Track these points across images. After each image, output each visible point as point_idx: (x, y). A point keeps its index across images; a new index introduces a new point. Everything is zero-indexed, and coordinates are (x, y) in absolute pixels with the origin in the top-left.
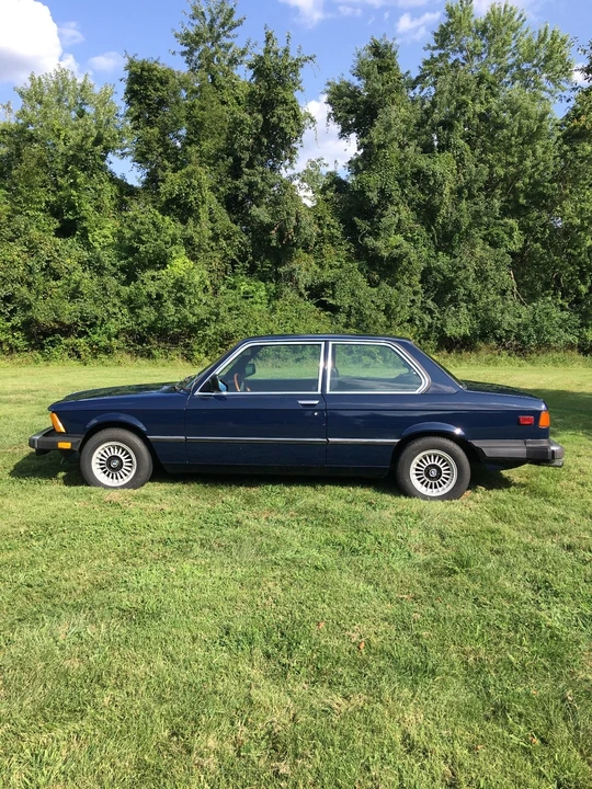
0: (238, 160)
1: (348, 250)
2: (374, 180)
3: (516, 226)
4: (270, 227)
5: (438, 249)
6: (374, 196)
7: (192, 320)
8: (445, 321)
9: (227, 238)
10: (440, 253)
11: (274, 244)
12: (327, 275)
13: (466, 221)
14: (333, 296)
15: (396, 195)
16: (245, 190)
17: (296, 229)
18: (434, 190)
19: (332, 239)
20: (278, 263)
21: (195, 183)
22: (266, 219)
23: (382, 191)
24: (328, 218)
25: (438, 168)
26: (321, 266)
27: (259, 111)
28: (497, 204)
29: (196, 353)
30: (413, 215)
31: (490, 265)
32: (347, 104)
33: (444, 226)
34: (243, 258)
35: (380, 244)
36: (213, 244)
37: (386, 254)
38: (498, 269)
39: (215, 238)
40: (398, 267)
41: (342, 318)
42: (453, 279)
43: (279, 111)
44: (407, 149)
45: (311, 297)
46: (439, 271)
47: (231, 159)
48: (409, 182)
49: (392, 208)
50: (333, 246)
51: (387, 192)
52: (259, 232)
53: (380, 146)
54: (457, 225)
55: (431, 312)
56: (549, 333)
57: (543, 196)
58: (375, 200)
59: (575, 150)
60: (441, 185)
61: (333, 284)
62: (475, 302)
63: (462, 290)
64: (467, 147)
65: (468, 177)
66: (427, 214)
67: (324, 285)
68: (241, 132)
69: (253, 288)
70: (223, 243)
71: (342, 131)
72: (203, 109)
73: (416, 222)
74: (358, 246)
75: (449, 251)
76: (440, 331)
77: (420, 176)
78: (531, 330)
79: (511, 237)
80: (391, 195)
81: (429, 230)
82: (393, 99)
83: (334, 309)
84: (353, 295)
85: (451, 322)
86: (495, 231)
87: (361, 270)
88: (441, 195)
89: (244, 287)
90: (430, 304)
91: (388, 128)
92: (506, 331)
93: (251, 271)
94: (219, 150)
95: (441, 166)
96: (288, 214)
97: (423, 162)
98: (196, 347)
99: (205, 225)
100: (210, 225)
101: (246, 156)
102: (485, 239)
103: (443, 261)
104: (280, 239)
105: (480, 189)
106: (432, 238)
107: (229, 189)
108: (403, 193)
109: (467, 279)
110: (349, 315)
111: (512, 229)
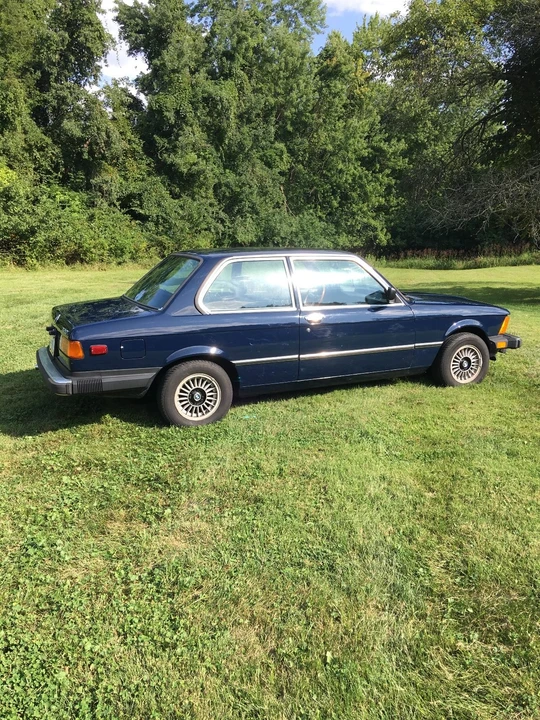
0: (46, 75)
1: (148, 165)
2: (170, 101)
3: (285, 149)
4: (82, 141)
5: (225, 168)
6: (171, 116)
7: (24, 227)
8: (236, 229)
9: (41, 149)
10: (227, 171)
11: (86, 156)
12: (134, 187)
13: (248, 143)
14: (141, 206)
15: (190, 116)
16: (55, 103)
17: (108, 144)
18: (222, 113)
19: (134, 152)
20: (89, 175)
21: (12, 96)
22: (78, 133)
23: (177, 112)
24: (129, 134)
25: (224, 94)
26: (126, 179)
27: (65, 30)
28: (273, 130)
29: (28, 259)
30: (205, 136)
31: (269, 182)
32: (137, 25)
33: (230, 146)
34: (56, 169)
35: (178, 161)
36: (27, 155)
37: (185, 170)
38: (274, 186)
39: (29, 149)
40: (195, 182)
41: (151, 225)
42: (239, 194)
43: (86, 31)
44: (197, 75)
45: (122, 206)
46: (227, 185)
47: (39, 73)
48: (201, 106)
49: (188, 129)
50: (135, 160)
51: (182, 114)
52: (69, 145)
53: (174, 71)
54: (241, 146)
55: (223, 221)
56: (314, 239)
57: (305, 125)
58: (172, 121)
59: (328, 86)
60: (227, 110)
61: (140, 195)
62: (257, 214)
63: (247, 203)
64: (246, 78)
65: (248, 104)
66: (216, 135)
67: (131, 196)
68: (48, 48)
69: (67, 197)
70: (37, 154)
71: (130, 49)
72: (8, 22)
73: (208, 142)
74: (158, 161)
75: (234, 169)
76: (232, 237)
77: (209, 101)
78: (301, 237)
79: (282, 159)
80: (185, 116)
81: (218, 150)
82: (178, 27)
83: (144, 219)
84: (159, 205)
85: (240, 230)
86: (269, 152)
87: (163, 183)
88: (228, 119)
89: (60, 197)
90: (223, 215)
91: (181, 55)
92: (282, 238)
93: (64, 181)
94: (27, 63)
95: (226, 91)
96: (98, 129)
97: (210, 87)
98: (27, 253)
99: (19, 137)
100: (24, 136)
101: (55, 71)
102: (261, 159)
103: (231, 178)
104: (91, 153)
105: (258, 115)
106: (221, 157)
107: (38, 102)
108: (196, 114)
109: (251, 193)
110: (157, 224)
111: (282, 152)
